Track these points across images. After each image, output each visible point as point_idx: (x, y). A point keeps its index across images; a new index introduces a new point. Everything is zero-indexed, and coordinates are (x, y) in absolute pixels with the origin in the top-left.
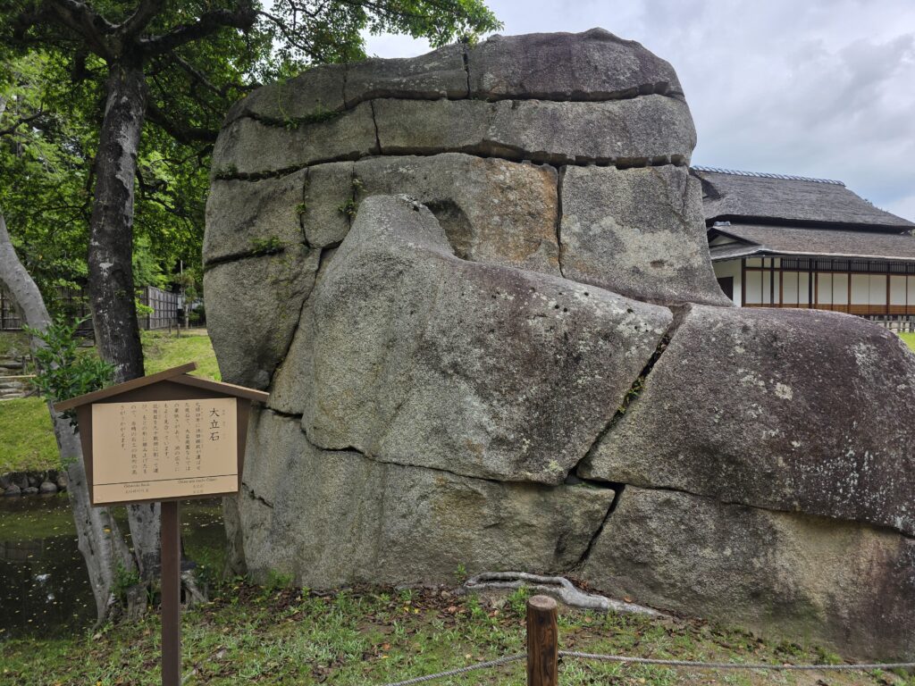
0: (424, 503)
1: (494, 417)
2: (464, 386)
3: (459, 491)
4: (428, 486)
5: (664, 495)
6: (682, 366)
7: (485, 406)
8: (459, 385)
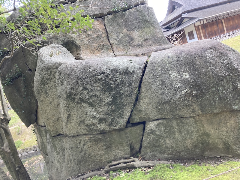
0: (85, 146)
1: (97, 112)
2: (85, 105)
3: (94, 140)
4: (85, 141)
5: (158, 122)
6: (151, 77)
7: (94, 110)
8: (83, 105)
